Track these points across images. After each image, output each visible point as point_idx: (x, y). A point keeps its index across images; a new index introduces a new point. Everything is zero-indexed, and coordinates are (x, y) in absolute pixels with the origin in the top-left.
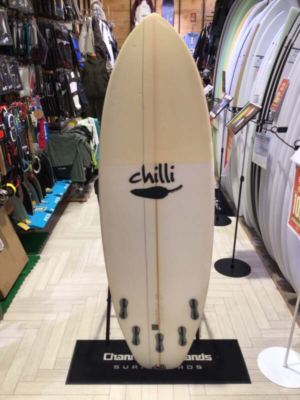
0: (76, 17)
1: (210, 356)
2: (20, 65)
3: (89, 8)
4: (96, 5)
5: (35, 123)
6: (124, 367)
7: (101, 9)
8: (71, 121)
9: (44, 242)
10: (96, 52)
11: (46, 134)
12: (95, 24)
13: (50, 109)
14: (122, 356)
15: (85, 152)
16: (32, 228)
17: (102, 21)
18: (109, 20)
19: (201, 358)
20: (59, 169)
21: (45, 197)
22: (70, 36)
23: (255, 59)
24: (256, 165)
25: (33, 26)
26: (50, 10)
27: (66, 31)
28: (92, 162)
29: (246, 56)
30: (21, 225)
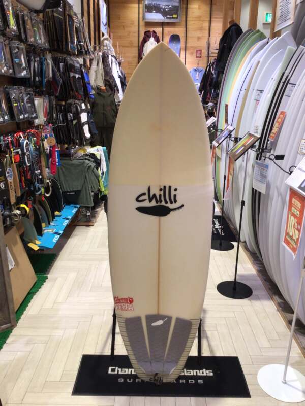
0: (87, 52)
1: (211, 371)
2: (35, 95)
3: (99, 43)
4: (106, 41)
5: (47, 149)
6: (128, 380)
7: (111, 45)
8: (81, 149)
9: (52, 263)
10: (106, 85)
11: (57, 160)
12: (105, 59)
13: (62, 137)
14: (127, 370)
15: (93, 178)
16: (42, 249)
17: (112, 56)
18: (118, 56)
19: (203, 373)
20: (68, 194)
21: (54, 220)
22: (82, 70)
23: (255, 93)
24: (256, 190)
25: (49, 61)
26: (64, 46)
27: (78, 65)
28: (99, 188)
29: (247, 90)
30: (31, 245)
